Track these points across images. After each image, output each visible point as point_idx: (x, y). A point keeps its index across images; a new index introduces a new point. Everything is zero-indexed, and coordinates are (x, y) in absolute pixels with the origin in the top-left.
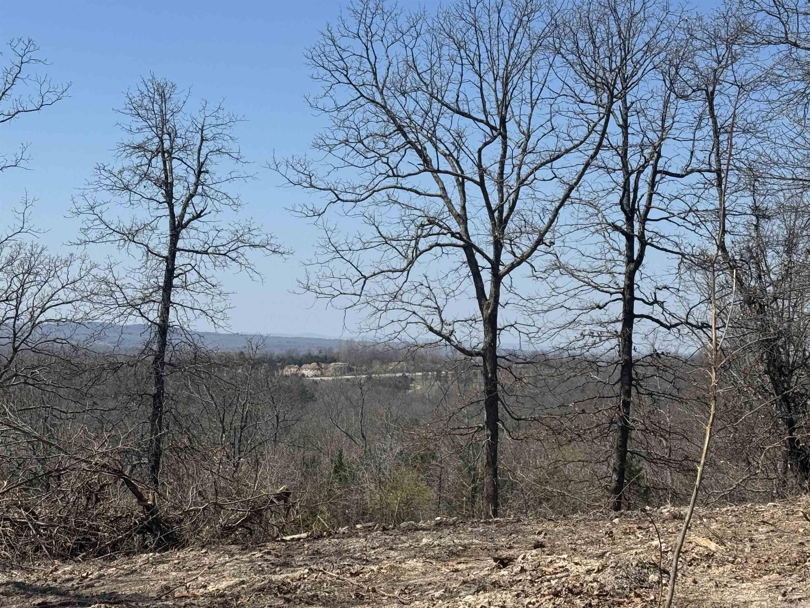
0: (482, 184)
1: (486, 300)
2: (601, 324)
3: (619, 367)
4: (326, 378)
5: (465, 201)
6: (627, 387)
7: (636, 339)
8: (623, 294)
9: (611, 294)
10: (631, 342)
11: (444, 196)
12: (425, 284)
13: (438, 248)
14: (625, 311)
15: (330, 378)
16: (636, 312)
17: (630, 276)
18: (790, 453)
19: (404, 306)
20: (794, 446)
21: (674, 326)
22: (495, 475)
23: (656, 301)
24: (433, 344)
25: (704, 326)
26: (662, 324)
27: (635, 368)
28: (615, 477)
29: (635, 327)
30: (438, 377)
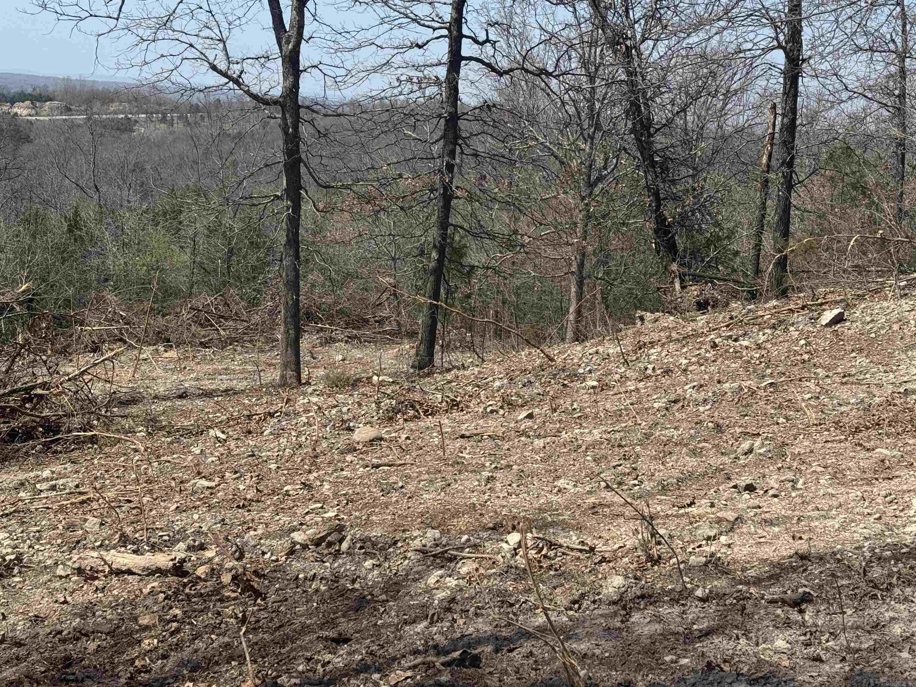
1: (286, 32)
2: (417, 67)
3: (443, 121)
4: (42, 118)
6: (451, 147)
7: (462, 86)
8: (449, 29)
9: (434, 29)
12: (205, 7)
14: (450, 52)
15: (47, 118)
16: (464, 53)
17: (458, 7)
18: (656, 231)
19: (177, 35)
20: (660, 220)
21: (507, 72)
22: (297, 257)
23: (487, 41)
24: (218, 87)
25: (543, 72)
26: (493, 70)
27: (462, 124)
28: (434, 255)
29: (463, 72)
30: (163, 120)
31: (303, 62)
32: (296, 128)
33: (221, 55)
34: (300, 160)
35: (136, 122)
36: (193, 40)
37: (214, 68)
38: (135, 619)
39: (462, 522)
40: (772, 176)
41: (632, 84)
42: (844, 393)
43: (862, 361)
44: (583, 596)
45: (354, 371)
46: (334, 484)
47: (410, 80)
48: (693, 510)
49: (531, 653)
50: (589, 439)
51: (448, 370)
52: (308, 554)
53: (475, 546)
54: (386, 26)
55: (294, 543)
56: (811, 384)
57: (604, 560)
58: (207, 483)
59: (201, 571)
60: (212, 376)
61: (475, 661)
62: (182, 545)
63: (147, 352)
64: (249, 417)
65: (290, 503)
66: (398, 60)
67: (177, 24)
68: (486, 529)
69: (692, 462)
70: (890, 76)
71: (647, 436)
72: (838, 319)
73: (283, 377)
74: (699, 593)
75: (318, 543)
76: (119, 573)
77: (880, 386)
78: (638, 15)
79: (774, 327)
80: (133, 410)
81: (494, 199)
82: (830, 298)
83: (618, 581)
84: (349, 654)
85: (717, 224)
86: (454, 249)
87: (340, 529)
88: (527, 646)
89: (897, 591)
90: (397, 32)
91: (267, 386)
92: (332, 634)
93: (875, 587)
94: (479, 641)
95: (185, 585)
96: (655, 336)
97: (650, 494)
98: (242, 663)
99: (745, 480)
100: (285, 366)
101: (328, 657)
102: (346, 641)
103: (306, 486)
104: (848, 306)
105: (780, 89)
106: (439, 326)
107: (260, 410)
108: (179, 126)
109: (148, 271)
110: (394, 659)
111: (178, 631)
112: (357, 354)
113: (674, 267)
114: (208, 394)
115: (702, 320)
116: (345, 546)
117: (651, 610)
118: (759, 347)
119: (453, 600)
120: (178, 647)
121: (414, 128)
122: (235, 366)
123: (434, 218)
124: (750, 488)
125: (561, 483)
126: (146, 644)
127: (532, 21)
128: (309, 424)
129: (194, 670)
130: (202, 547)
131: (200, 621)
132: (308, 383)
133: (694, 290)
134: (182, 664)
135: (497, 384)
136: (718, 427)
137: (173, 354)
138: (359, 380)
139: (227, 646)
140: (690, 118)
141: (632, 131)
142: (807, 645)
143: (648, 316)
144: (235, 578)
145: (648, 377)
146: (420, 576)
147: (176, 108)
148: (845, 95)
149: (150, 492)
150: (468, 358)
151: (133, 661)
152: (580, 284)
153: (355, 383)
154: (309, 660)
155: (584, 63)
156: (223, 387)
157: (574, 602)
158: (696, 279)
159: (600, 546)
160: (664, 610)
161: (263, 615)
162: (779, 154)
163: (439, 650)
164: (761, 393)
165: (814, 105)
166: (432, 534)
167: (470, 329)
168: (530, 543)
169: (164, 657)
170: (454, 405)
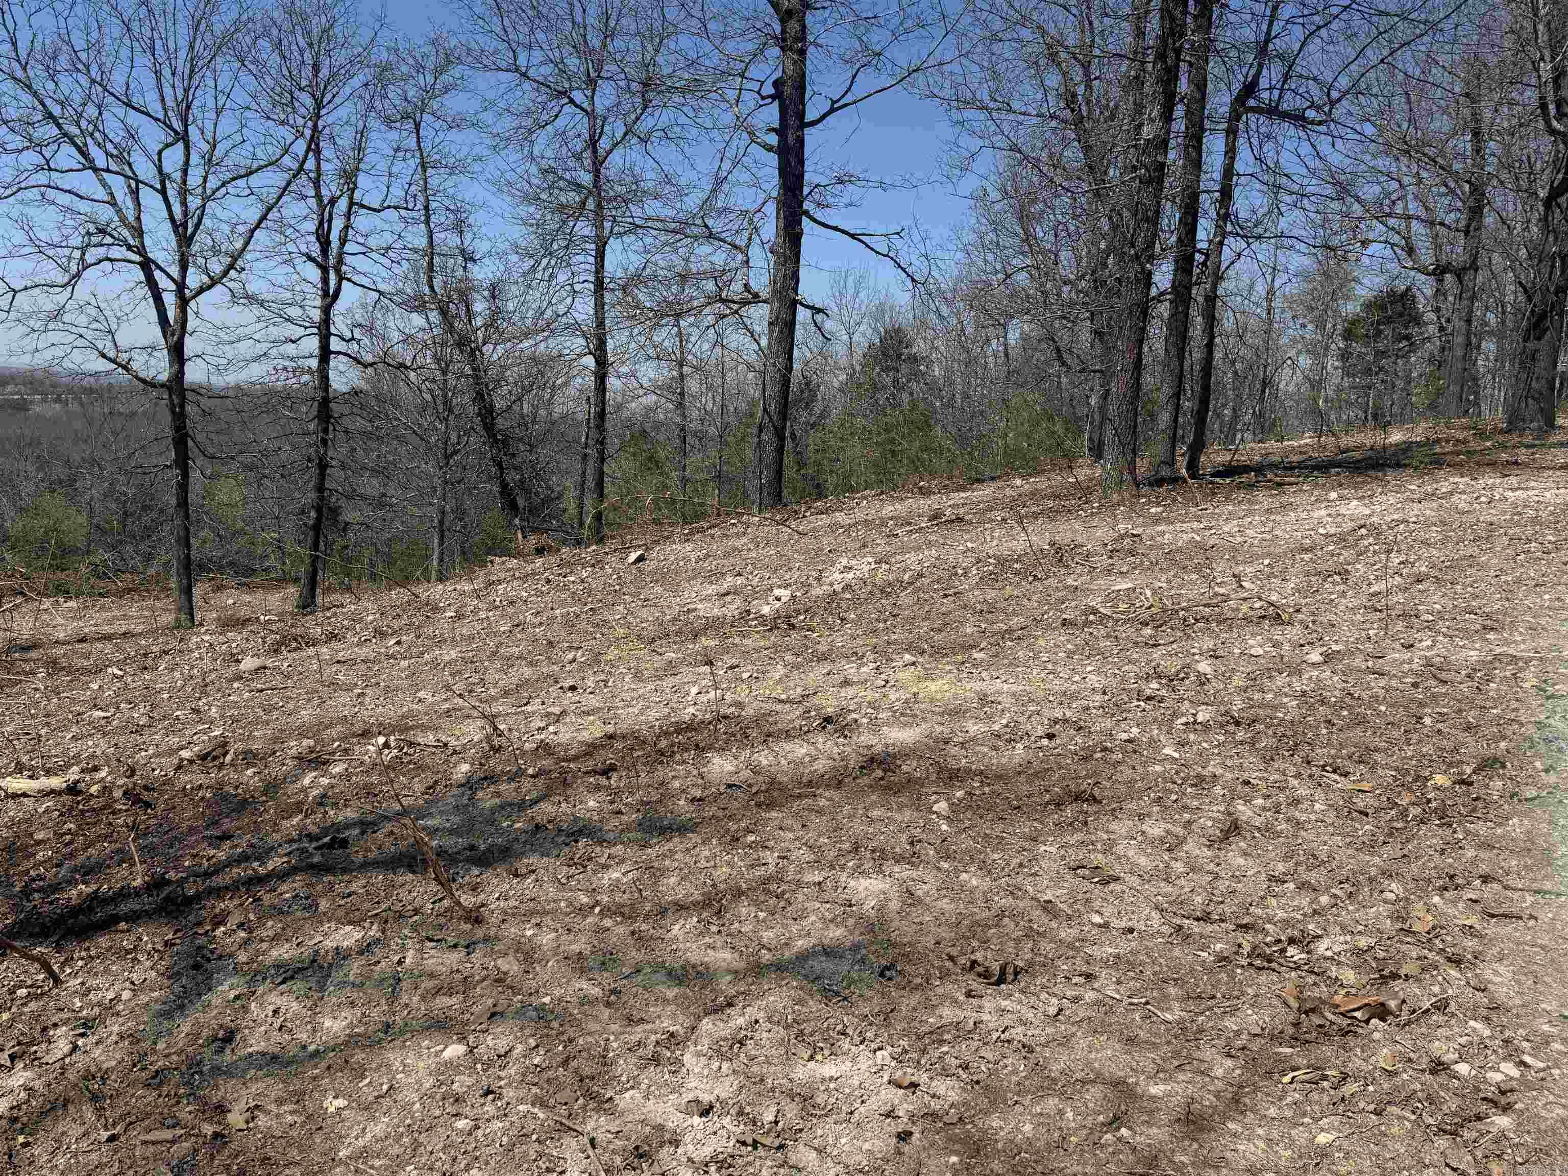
0: (163, 192)
1: (170, 326)
2: (292, 359)
3: (316, 403)
5: (140, 211)
6: (324, 425)
7: (332, 375)
8: (319, 328)
9: (306, 328)
10: (327, 378)
11: (113, 203)
12: (93, 302)
13: (107, 264)
14: (321, 347)
16: (332, 348)
17: (326, 310)
18: (501, 493)
19: (67, 327)
20: (504, 486)
21: (371, 365)
22: (187, 516)
23: (353, 339)
24: (108, 373)
25: (402, 366)
26: (359, 362)
27: (333, 405)
28: (313, 514)
29: (332, 364)
30: (58, 400)
31: (188, 351)
32: (182, 407)
33: (109, 344)
34: (187, 435)
35: (31, 402)
36: (82, 331)
37: (104, 356)
38: (31, 835)
39: (333, 732)
40: (589, 451)
41: (477, 378)
42: (644, 613)
43: (658, 589)
44: (436, 782)
45: (243, 612)
46: (222, 708)
47: (285, 369)
48: (529, 708)
49: (392, 833)
50: (447, 658)
51: (329, 609)
52: (195, 767)
53: (346, 751)
54: (264, 324)
55: (182, 760)
56: (621, 608)
57: (455, 752)
58: (101, 714)
59: (94, 789)
60: (111, 622)
61: (344, 844)
62: (75, 769)
63: (47, 603)
64: (145, 655)
65: (180, 726)
66: (274, 352)
67: (67, 318)
68: (354, 735)
69: (527, 672)
70: (672, 379)
71: (494, 653)
72: (640, 559)
73: (177, 619)
74: (530, 771)
75: (204, 758)
76: (14, 796)
77: (669, 607)
78: (479, 324)
79: (593, 566)
80: (34, 655)
81: (364, 468)
82: (635, 543)
83: (465, 767)
84: (231, 848)
85: (549, 488)
86: (330, 509)
87: (224, 745)
88: (388, 827)
89: (678, 757)
90: (271, 329)
91: (163, 628)
92: (216, 833)
93: (663, 754)
94: (348, 826)
95: (78, 803)
96: (502, 575)
97: (495, 699)
98: (132, 865)
99: (570, 682)
100: (179, 610)
101: (212, 852)
102: (229, 837)
103: (196, 711)
104: (647, 549)
105: (592, 384)
106: (320, 573)
107: (155, 649)
108: (74, 407)
109: (46, 532)
110: (272, 848)
111: (71, 842)
112: (247, 598)
113: (517, 521)
114: (107, 638)
115: (539, 562)
116: (228, 758)
117: (492, 789)
118: (582, 581)
119: (324, 796)
120: (71, 855)
121: (291, 409)
122: (133, 612)
123: (311, 484)
124: (573, 688)
125: (421, 694)
126: (40, 856)
127: (391, 324)
128: (201, 659)
129: (86, 874)
130: (96, 769)
131: (91, 833)
132: (201, 625)
133: (533, 540)
134: (75, 870)
135: (370, 618)
136: (550, 644)
137: (72, 604)
138: (249, 620)
139: (118, 851)
140: (525, 407)
141: (479, 415)
142: (612, 803)
143: (497, 560)
144: (125, 793)
145: (496, 608)
146: (297, 778)
147: (70, 391)
148: (641, 392)
149: (48, 724)
150: (347, 598)
151: (27, 872)
152: (442, 538)
153: (245, 622)
154: (195, 856)
155: (437, 359)
156: (123, 630)
157: (429, 788)
158: (535, 530)
159: (453, 742)
160: (503, 787)
161: (153, 822)
162: (594, 434)
163: (311, 837)
164: (583, 616)
165: (619, 399)
166: (307, 742)
167: (348, 575)
168: (393, 744)
169: (58, 865)
170: (332, 637)
